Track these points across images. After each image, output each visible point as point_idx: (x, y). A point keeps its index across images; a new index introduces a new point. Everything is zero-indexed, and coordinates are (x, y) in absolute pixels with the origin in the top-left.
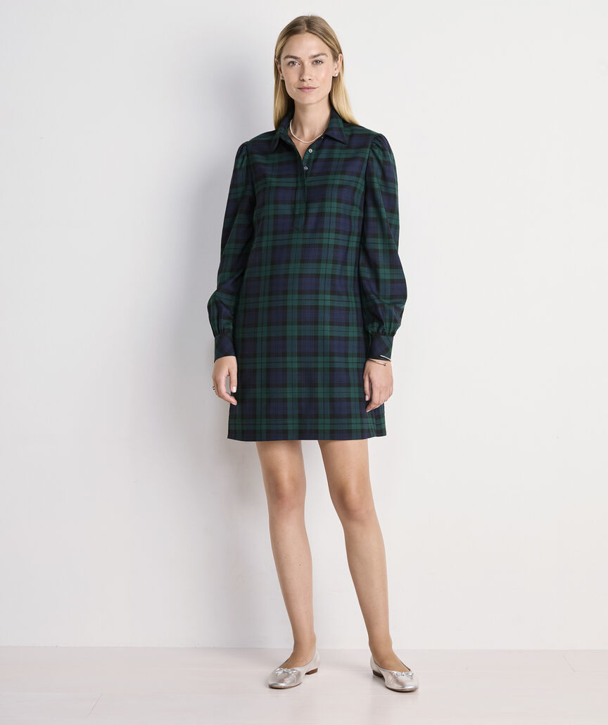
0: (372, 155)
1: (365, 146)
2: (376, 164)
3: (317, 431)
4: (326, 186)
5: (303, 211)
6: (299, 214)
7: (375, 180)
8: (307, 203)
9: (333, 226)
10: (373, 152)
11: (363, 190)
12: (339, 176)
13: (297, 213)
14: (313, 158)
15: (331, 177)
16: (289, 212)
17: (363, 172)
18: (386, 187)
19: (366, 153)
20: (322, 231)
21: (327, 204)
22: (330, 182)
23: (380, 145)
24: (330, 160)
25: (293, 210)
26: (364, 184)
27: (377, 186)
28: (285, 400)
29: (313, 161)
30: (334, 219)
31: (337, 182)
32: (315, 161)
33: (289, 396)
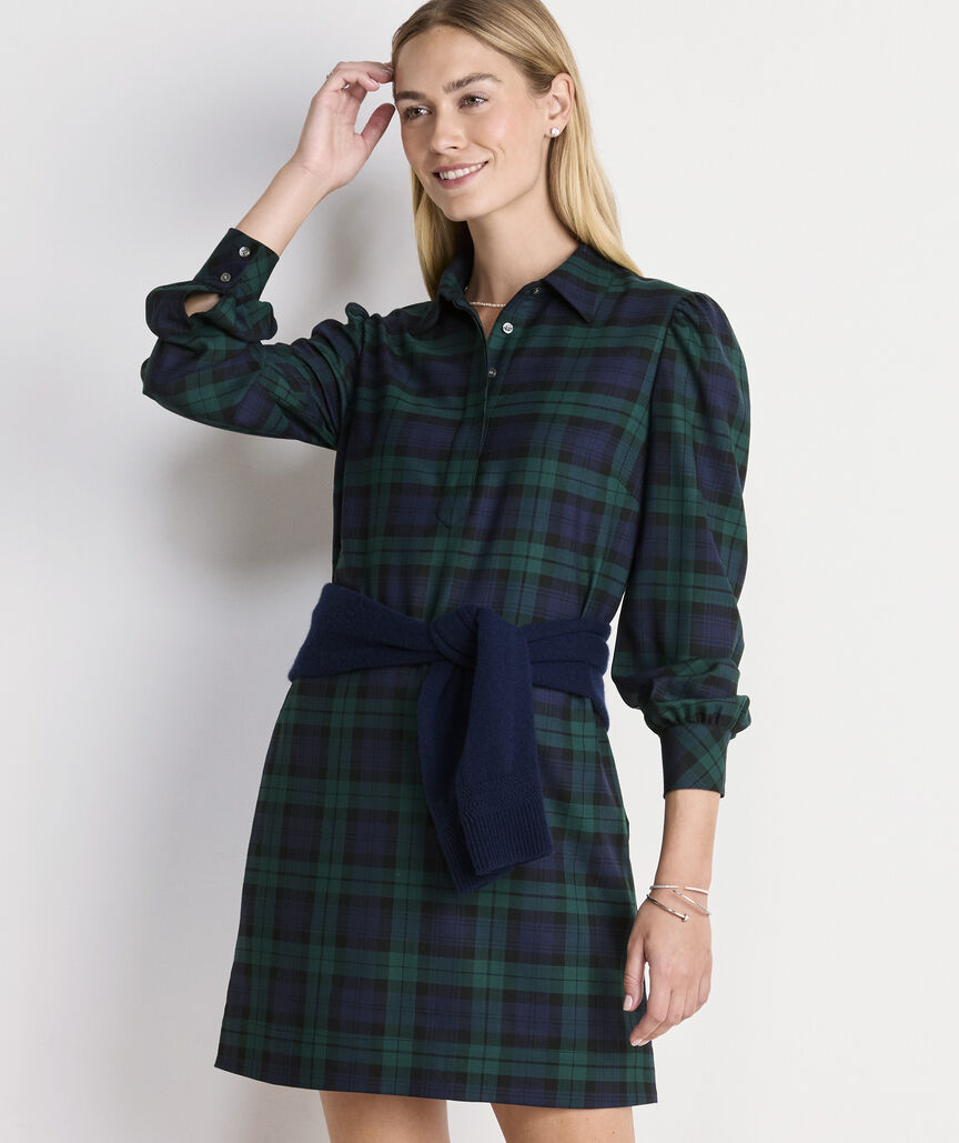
0: (672, 344)
1: (654, 320)
2: (680, 369)
3: (462, 1077)
4: (533, 418)
5: (470, 481)
6: (457, 488)
7: (677, 409)
8: (483, 458)
9: (542, 526)
10: (677, 336)
11: (642, 436)
12: (572, 396)
13: (453, 482)
14: (512, 346)
15: (553, 395)
16: (430, 480)
17: (646, 389)
18: (709, 430)
19: (657, 339)
20: (511, 535)
21: (533, 463)
22: (548, 409)
23: (695, 317)
24: (554, 352)
25: (443, 476)
26: (645, 421)
27: (681, 427)
28: (381, 985)
29: (513, 352)
30: (545, 506)
31: (567, 411)
32: (518, 352)
33: (393, 975)
